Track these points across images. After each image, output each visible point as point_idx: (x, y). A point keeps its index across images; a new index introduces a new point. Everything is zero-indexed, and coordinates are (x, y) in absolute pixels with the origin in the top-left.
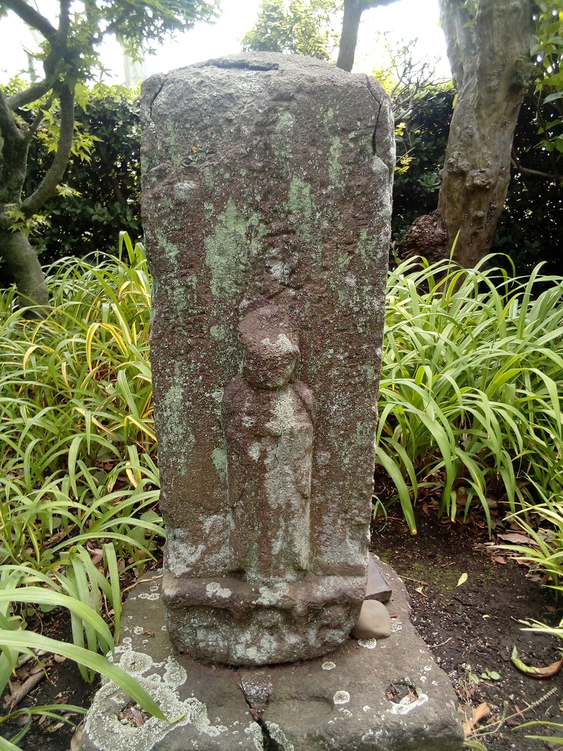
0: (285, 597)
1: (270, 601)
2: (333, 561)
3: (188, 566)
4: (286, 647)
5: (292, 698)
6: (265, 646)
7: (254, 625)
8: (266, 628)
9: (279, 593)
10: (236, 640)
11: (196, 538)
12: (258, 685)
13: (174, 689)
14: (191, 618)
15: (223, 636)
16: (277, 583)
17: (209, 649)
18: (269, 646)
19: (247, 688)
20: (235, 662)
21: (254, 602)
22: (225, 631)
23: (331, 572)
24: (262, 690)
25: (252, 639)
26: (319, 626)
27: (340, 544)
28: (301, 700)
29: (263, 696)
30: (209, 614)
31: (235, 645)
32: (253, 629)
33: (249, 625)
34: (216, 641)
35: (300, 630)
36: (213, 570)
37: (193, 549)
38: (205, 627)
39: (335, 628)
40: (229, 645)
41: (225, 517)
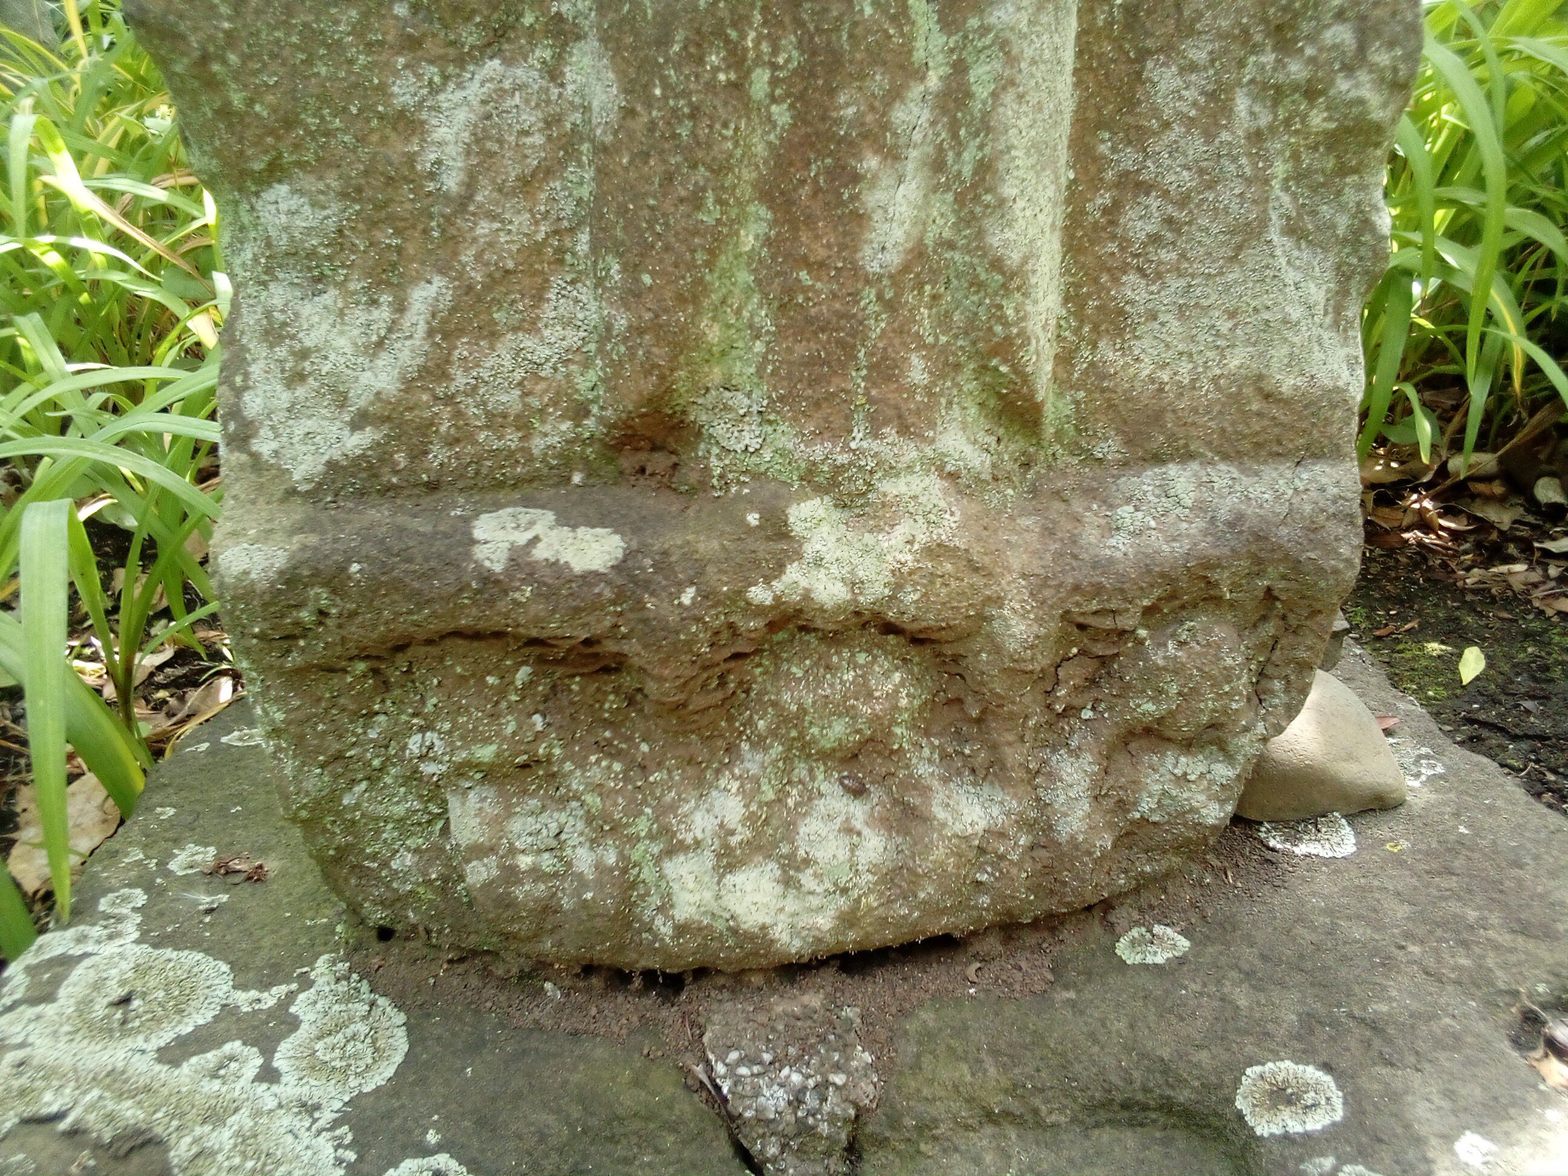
0: (936, 551)
1: (854, 584)
2: (1185, 368)
3: (360, 421)
4: (939, 853)
5: (989, 1117)
6: (822, 854)
7: (759, 743)
8: (825, 756)
9: (903, 530)
10: (664, 832)
11: (387, 237)
12: (794, 1063)
13: (326, 1117)
14: (409, 730)
15: (589, 819)
16: (892, 471)
17: (519, 893)
18: (843, 854)
19: (738, 1081)
20: (664, 949)
21: (759, 594)
22: (598, 788)
23: (1172, 437)
24: (822, 1088)
25: (750, 819)
26: (1107, 733)
27: (1233, 259)
28: (1039, 1124)
29: (832, 1118)
30: (502, 692)
31: (658, 860)
32: (754, 769)
33: (731, 749)
34: (557, 845)
35: (1014, 755)
36: (512, 439)
37: (383, 314)
38: (490, 774)
39: (1188, 745)
40: (626, 865)
41: (553, 73)
